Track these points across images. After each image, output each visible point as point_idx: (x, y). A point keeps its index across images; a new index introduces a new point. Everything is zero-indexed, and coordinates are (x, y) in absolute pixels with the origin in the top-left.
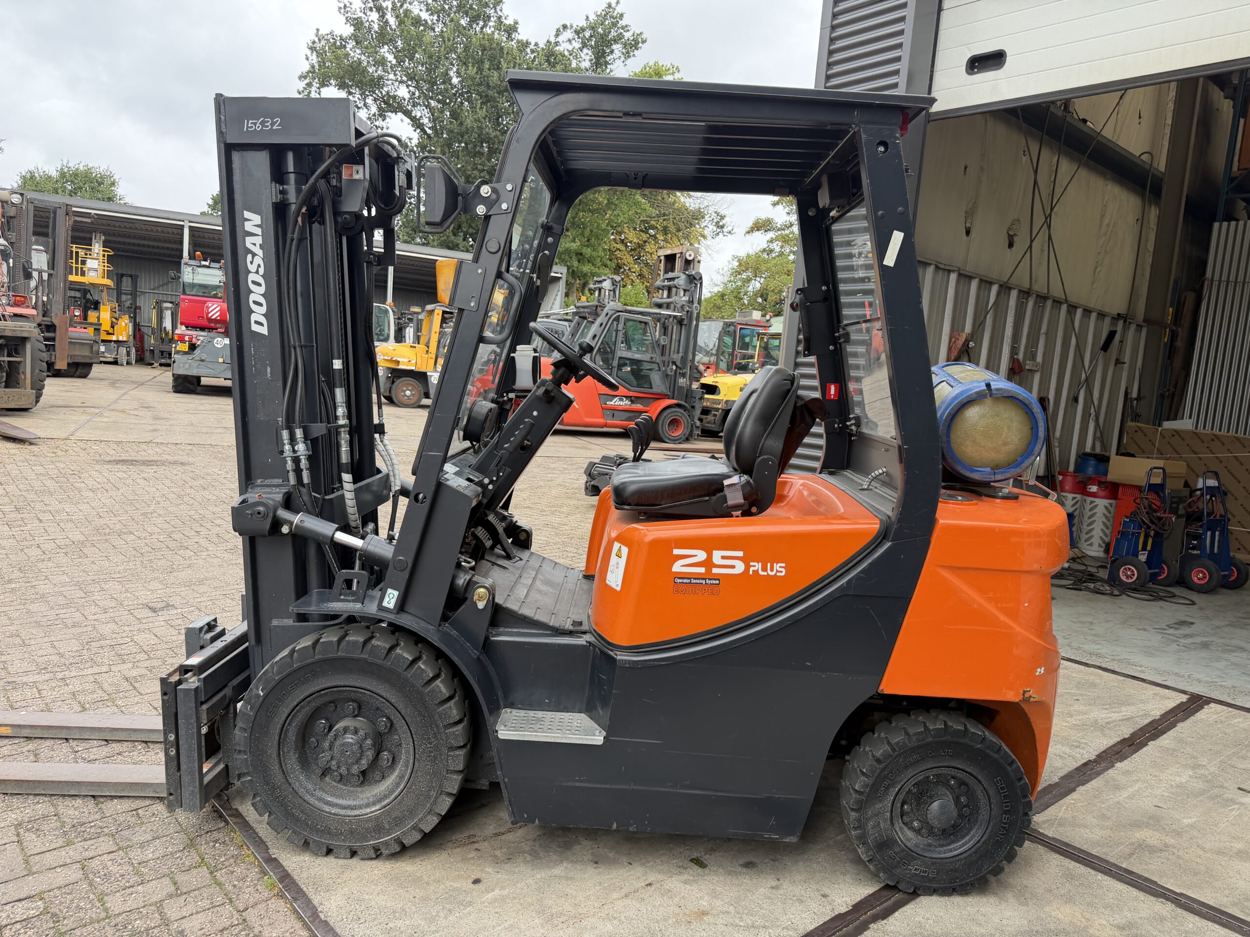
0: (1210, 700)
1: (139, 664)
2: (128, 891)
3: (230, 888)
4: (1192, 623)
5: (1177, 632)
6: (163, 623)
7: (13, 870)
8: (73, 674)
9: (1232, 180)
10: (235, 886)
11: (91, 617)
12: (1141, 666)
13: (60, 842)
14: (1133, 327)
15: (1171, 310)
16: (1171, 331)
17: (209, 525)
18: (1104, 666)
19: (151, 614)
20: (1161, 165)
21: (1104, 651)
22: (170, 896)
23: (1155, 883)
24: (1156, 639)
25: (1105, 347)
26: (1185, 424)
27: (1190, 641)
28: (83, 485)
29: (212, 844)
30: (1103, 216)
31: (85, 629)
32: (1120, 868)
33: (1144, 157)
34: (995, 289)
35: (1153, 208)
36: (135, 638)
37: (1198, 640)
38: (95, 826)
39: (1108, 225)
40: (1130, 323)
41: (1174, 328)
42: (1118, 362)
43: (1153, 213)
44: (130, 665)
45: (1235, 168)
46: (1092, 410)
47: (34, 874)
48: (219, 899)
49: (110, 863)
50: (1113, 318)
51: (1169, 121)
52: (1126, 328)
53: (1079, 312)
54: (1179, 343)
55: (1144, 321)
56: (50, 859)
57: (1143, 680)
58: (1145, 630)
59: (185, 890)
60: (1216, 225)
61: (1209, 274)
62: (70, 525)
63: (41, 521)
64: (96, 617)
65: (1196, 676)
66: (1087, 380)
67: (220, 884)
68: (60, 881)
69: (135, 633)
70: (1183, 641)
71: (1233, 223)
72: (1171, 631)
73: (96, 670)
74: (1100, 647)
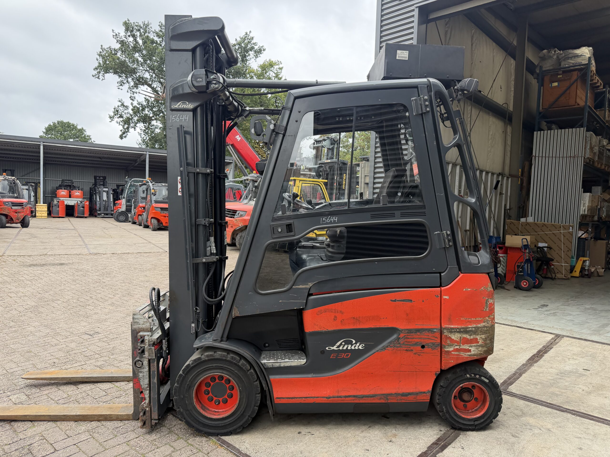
0: (563, 336)
1: (98, 359)
2: (153, 452)
3: (197, 446)
4: (548, 305)
5: (543, 309)
6: (98, 341)
7: (97, 449)
8: (69, 367)
9: (540, 113)
10: (199, 445)
11: (61, 341)
12: (533, 324)
13: (112, 436)
14: (505, 178)
15: (520, 170)
16: (521, 179)
17: (94, 293)
18: (518, 325)
19: (90, 337)
20: (511, 108)
21: (516, 320)
22: (173, 452)
23: (562, 407)
24: (535, 312)
25: (496, 188)
26: (530, 219)
27: (549, 313)
28: (23, 278)
29: (179, 430)
30: (489, 131)
31: (62, 346)
32: (547, 403)
33: (504, 105)
34: (450, 166)
35: (509, 126)
36: (89, 348)
37: (552, 312)
38: (123, 428)
39: (492, 135)
40: (504, 176)
41: (522, 178)
42: (501, 194)
43: (509, 129)
44: (94, 360)
45: (541, 108)
46: (492, 215)
47: (107, 449)
48: (195, 451)
49: (139, 442)
50: (497, 175)
51: (513, 89)
52: (503, 179)
53: (484, 173)
54: (525, 184)
55: (509, 175)
56: (111, 443)
57: (535, 330)
58: (529, 309)
59: (178, 449)
60: (535, 133)
61: (534, 154)
62: (26, 298)
63: (11, 297)
64: (63, 340)
65: (556, 327)
66: (489, 203)
67: (192, 445)
68: (121, 451)
69: (87, 346)
70: (546, 313)
71: (542, 132)
72: (540, 309)
73: (79, 364)
74: (514, 318)
